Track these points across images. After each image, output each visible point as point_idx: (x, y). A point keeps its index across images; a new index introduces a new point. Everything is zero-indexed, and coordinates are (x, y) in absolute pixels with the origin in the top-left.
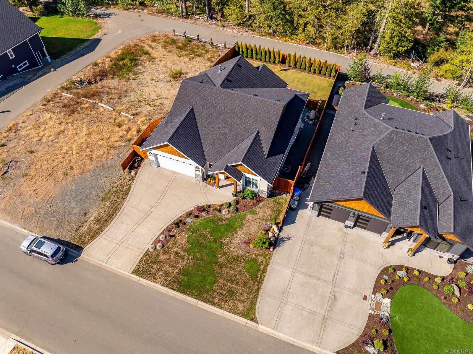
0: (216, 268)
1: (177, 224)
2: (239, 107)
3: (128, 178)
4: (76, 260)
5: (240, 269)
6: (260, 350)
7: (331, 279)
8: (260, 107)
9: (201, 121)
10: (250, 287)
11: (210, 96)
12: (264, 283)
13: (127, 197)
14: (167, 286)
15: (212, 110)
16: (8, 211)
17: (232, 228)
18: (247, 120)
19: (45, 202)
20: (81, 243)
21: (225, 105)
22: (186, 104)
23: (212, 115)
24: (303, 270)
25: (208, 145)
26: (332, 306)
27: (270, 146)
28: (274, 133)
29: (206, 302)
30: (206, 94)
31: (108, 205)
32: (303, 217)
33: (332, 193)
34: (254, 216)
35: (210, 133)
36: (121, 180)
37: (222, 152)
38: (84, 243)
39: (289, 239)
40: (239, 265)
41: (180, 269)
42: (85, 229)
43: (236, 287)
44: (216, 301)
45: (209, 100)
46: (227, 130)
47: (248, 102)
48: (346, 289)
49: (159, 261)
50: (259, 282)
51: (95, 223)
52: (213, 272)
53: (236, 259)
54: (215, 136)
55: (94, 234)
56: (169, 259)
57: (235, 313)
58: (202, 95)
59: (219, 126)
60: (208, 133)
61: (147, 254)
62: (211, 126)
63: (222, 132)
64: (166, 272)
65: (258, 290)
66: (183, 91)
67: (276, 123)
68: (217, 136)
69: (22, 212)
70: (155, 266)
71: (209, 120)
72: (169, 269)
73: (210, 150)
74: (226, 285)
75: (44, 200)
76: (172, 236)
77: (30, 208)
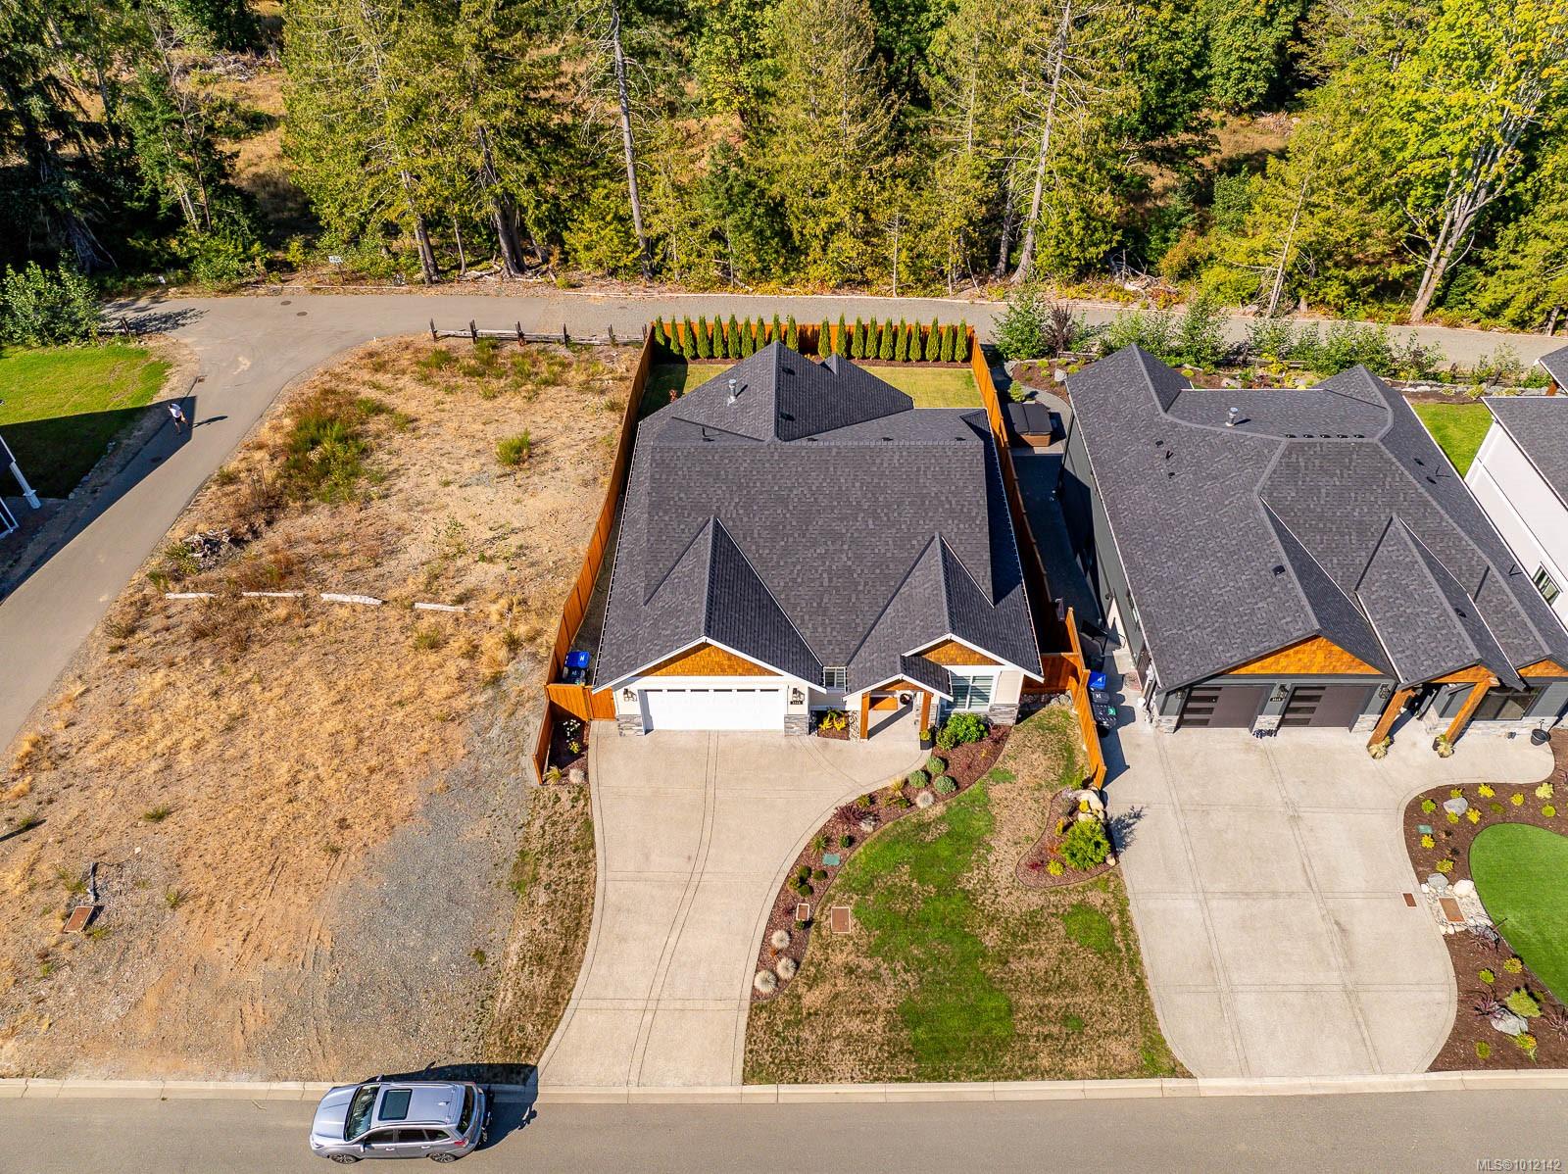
0: (992, 969)
1: (805, 879)
2: (857, 484)
3: (564, 796)
4: (533, 1114)
5: (1057, 946)
6: (1242, 1147)
7: (1304, 884)
8: (919, 469)
9: (757, 551)
10: (1115, 985)
11: (754, 473)
12: (1145, 957)
13: (595, 856)
14: (876, 1079)
15: (779, 511)
16: (180, 1044)
17: (970, 840)
18: (896, 515)
19: (309, 964)
20: (520, 1053)
21: (814, 488)
22: (689, 515)
23: (784, 527)
24: (1223, 886)
25: (807, 617)
26: (1348, 952)
27: (989, 569)
28: (986, 529)
29: (1018, 1078)
30: (742, 469)
31: (543, 898)
32: (1138, 745)
33: (1220, 648)
34: (1009, 786)
35: (799, 580)
36: (544, 807)
37: (857, 625)
38: (530, 1049)
39: (1138, 816)
40: (1050, 935)
41: (888, 1012)
42: (505, 1001)
43: (1076, 1000)
44: (1045, 1061)
45: (758, 484)
46: (849, 559)
47: (878, 461)
48: (1354, 895)
49: (809, 1014)
50: (1131, 961)
51: (532, 973)
52: (990, 986)
53: (1032, 924)
54: (818, 583)
55: (551, 1008)
56: (836, 996)
57: (1118, 1075)
58: (730, 477)
59: (818, 551)
60: (794, 580)
61: (758, 1005)
62: (794, 560)
63: (834, 567)
64: (849, 1039)
65: (1140, 984)
66: (664, 477)
67: (981, 502)
68: (826, 584)
69: (239, 1027)
70: (806, 1034)
71: (783, 543)
72: (855, 1025)
73: (820, 630)
74: (1048, 1007)
75: (300, 960)
76: (808, 924)
77: (259, 1005)
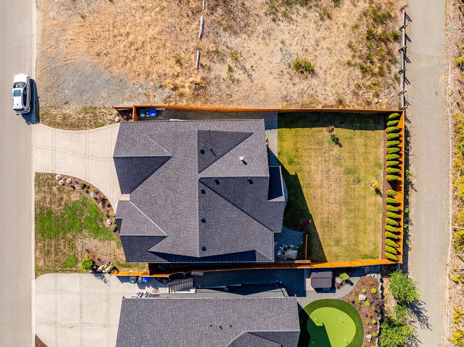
0: (61, 235)
1: (85, 186)
2: (183, 208)
3: (112, 117)
4: (29, 124)
5: (66, 252)
6: (20, 286)
7: (85, 322)
8: (189, 231)
9: (162, 172)
10: (56, 265)
11: (187, 170)
12: (64, 274)
13: (93, 128)
14: (36, 204)
15: (174, 179)
16: (44, 34)
17: (97, 233)
18: (174, 221)
19: (65, 59)
20: (42, 118)
21: (182, 192)
22: (172, 147)
23: (169, 181)
24: (84, 300)
25: (143, 189)
26: (65, 326)
27: (157, 251)
28: (169, 253)
29: (35, 238)
30: (188, 165)
31: (81, 116)
34: (115, 247)
35: (153, 186)
36: (109, 111)
37: (141, 205)
38: (43, 120)
39: (105, 282)
40: (70, 251)
41: (51, 208)
42: (54, 112)
43: (53, 255)
44: (39, 245)
45: (183, 171)
46: (160, 204)
47: (191, 216)
48: (81, 334)
49: (51, 188)
50: (63, 270)
51: (61, 117)
52: (57, 234)
53: (73, 247)
54: (152, 193)
55: (53, 124)
56: (55, 195)
57: (36, 262)
58: (185, 161)
59: (162, 193)
60: (153, 185)
61: (53, 175)
62: (159, 185)
63: (157, 198)
64: (45, 198)
65: (56, 271)
66: (185, 136)
67: (178, 253)
68: (152, 195)
69: (48, 47)
70: (46, 188)
71: (164, 181)
72: (48, 200)
73: (140, 193)
74: (51, 247)
75: (66, 56)
76: (74, 188)
77: (55, 50)
